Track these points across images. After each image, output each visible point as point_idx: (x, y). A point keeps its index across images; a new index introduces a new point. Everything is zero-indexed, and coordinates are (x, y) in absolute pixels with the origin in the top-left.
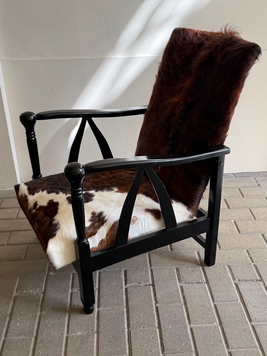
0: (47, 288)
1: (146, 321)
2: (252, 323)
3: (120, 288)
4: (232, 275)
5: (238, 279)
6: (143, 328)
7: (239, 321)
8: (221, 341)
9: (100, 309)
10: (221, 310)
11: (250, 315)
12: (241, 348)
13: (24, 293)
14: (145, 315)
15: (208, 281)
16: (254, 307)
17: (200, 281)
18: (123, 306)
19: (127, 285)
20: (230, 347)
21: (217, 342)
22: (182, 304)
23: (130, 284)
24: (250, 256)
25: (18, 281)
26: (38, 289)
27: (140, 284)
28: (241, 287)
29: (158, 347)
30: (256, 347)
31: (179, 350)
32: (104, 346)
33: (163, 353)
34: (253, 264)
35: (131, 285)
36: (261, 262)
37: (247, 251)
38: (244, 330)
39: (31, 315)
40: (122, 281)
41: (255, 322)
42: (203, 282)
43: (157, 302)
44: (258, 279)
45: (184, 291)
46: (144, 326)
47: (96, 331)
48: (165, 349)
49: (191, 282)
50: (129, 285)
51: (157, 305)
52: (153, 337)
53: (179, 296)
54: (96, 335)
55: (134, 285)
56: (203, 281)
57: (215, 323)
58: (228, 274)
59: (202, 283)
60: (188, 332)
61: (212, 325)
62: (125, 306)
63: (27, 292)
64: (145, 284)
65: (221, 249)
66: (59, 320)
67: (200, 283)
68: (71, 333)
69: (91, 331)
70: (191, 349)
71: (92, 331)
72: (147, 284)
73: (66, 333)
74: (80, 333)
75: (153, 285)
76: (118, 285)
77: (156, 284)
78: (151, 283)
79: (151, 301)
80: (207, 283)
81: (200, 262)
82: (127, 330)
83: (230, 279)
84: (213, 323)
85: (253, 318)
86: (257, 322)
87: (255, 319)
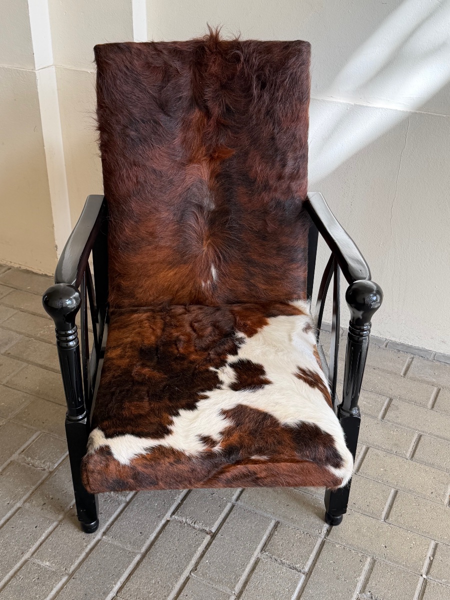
0: (61, 467)
1: (152, 594)
3: (159, 517)
4: (367, 580)
5: (369, 593)
9: (104, 537)
13: (27, 460)
14: (158, 583)
15: (311, 572)
17: (299, 565)
18: (140, 550)
19: (173, 516)
22: (233, 592)
23: (179, 516)
24: (432, 558)
25: (34, 437)
26: (48, 463)
27: (195, 523)
34: (424, 576)
35: (180, 519)
36: (443, 580)
37: (436, 545)
39: (8, 502)
40: (170, 506)
43: (196, 570)
45: (256, 571)
47: (71, 571)
49: (281, 561)
50: (176, 517)
51: (192, 574)
53: (238, 576)
54: (64, 579)
55: (184, 521)
56: (303, 569)
58: (359, 576)
59: (300, 571)
62: (142, 552)
63: (32, 461)
64: (203, 528)
65: (387, 521)
66: (36, 527)
67: (296, 569)
68: (36, 558)
69: (64, 569)
71: (66, 569)
72: (207, 529)
73: (30, 555)
74: (47, 563)
75: (213, 536)
76: (160, 510)
77: (219, 535)
78: (213, 531)
79: (188, 563)
80: (309, 575)
81: (327, 530)
82: (115, 594)
83: (355, 586)
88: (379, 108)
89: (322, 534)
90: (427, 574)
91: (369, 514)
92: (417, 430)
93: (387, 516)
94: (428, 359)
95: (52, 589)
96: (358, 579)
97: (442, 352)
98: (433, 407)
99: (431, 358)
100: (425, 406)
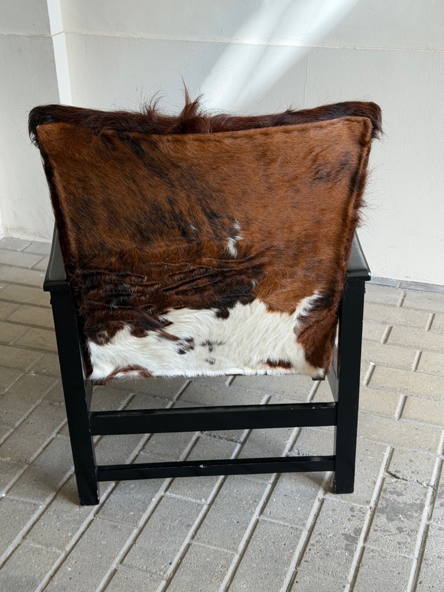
0: (12, 390)
2: (261, 516)
4: (295, 442)
5: (296, 451)
7: (243, 508)
8: (189, 526)
9: (58, 436)
10: (228, 485)
11: (268, 504)
12: (212, 544)
16: (286, 496)
17: (235, 438)
20: (196, 538)
21: (183, 525)
30: (236, 551)
31: (119, 518)
33: (95, 516)
38: (238, 522)
41: (266, 516)
42: (238, 441)
43: (144, 449)
45: (197, 445)
47: (30, 462)
49: (219, 436)
51: (141, 452)
53: (181, 450)
54: (26, 467)
56: (238, 439)
57: (203, 500)
58: (288, 439)
59: (236, 442)
60: (154, 500)
61: (199, 501)
67: (232, 440)
69: (24, 461)
70: (136, 522)
74: (8, 458)
79: (137, 445)
80: (244, 443)
83: (285, 446)
84: (201, 500)
85: (269, 511)
86: (271, 518)
87: (270, 513)
88: (280, 46)
91: (296, 398)
93: (313, 398)
95: (15, 475)
96: (286, 442)
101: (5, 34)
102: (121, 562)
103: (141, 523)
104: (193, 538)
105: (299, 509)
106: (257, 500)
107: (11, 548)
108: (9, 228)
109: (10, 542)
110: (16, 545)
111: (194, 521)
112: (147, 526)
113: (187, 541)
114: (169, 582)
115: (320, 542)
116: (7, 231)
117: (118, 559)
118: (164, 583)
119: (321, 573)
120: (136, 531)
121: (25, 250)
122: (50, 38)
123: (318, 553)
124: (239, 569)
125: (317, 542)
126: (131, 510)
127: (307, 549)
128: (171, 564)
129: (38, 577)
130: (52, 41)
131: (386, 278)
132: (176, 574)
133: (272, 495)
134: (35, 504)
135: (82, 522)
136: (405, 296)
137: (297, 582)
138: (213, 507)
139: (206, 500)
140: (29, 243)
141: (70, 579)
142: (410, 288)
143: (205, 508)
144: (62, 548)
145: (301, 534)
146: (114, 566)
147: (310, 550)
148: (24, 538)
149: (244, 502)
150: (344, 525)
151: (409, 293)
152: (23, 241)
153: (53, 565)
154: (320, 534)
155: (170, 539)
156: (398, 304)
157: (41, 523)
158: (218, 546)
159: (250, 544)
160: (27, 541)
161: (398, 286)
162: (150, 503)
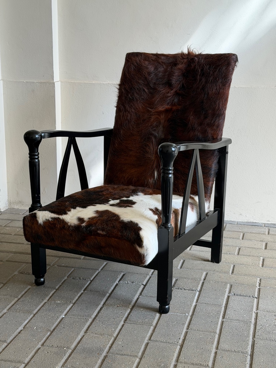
1: (122, 303)
2: (224, 319)
3: (112, 282)
4: (230, 290)
5: (233, 294)
6: (117, 306)
7: (212, 316)
8: (184, 324)
9: (85, 291)
10: (199, 308)
11: (226, 314)
12: (200, 331)
13: (24, 274)
15: (201, 290)
16: (235, 311)
18: (108, 292)
19: (120, 282)
20: (189, 328)
21: (179, 324)
23: (123, 282)
24: (260, 282)
25: (23, 266)
27: (133, 283)
28: (232, 298)
29: (122, 318)
30: (216, 333)
32: (74, 311)
33: (124, 322)
34: (258, 287)
36: (268, 287)
37: (261, 279)
38: (211, 322)
39: (23, 286)
41: (227, 319)
44: (255, 297)
46: (118, 306)
47: (73, 302)
48: (128, 320)
49: (184, 289)
51: (140, 296)
52: (121, 312)
54: (72, 305)
55: (127, 283)
57: (187, 314)
58: (226, 289)
59: (196, 291)
61: (184, 315)
64: (138, 283)
66: (45, 292)
67: (193, 290)
68: (51, 301)
69: (69, 302)
70: (151, 323)
71: (70, 302)
73: (47, 300)
75: (145, 286)
77: (148, 284)
78: (144, 284)
79: (136, 293)
80: (200, 291)
81: (204, 279)
82: (102, 306)
83: (225, 292)
84: (185, 314)
85: (228, 317)
86: (230, 320)
87: (229, 318)
89: (202, 280)
90: (259, 286)
92: (237, 246)
93: (233, 272)
94: (234, 224)
95: (67, 308)
97: (241, 221)
98: (243, 239)
99: (236, 223)
100: (239, 239)
101: (25, 82)
102: (150, 339)
103: (154, 324)
104: (187, 329)
105: (245, 316)
106: (219, 313)
107: (80, 337)
108: (12, 202)
109: (78, 334)
110: (82, 336)
111: (186, 322)
112: (158, 325)
113: (185, 330)
114: (182, 346)
115: (263, 328)
116: (10, 205)
117: (147, 338)
118: (179, 347)
119: (268, 340)
120: (152, 328)
121: (25, 214)
122: (54, 83)
123: (263, 332)
124: (221, 339)
125: (261, 328)
126: (146, 319)
127: (257, 331)
128: (179, 339)
129: (103, 347)
130: (54, 85)
131: (255, 222)
132: (185, 342)
133: (227, 311)
134: (86, 319)
135: (118, 324)
136: (269, 230)
137: (256, 344)
138: (194, 316)
139: (188, 314)
140: (26, 211)
141: (123, 347)
142: (271, 226)
143: (189, 318)
144: (111, 335)
145: (251, 325)
146: (146, 341)
147: (258, 331)
148: (86, 332)
149: (211, 314)
150: (273, 322)
151: (271, 228)
152: (21, 210)
153: (109, 342)
154: (261, 325)
155: (174, 329)
156: (267, 233)
157: (93, 325)
158: (204, 331)
159: (223, 330)
160: (88, 334)
161: (263, 226)
162: (156, 316)
